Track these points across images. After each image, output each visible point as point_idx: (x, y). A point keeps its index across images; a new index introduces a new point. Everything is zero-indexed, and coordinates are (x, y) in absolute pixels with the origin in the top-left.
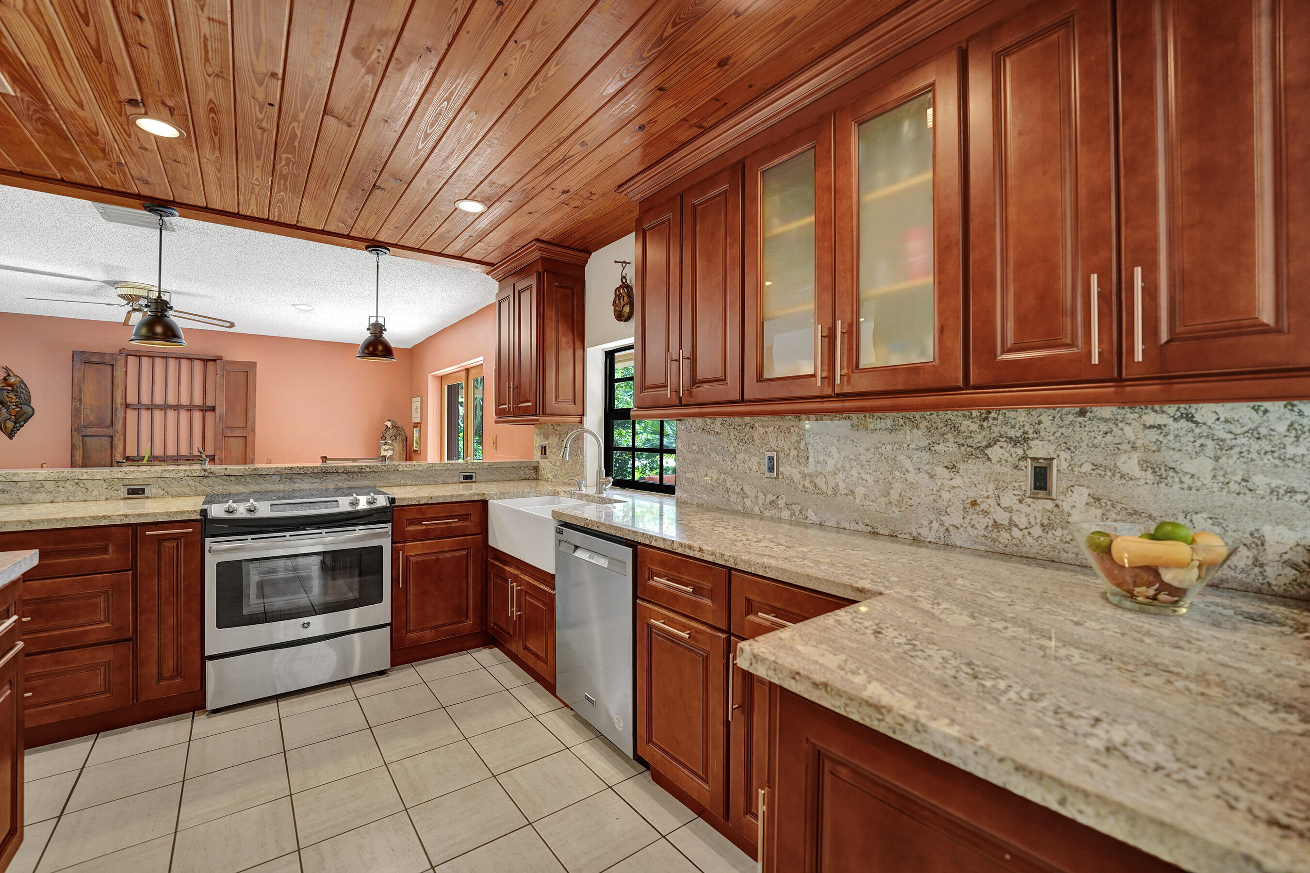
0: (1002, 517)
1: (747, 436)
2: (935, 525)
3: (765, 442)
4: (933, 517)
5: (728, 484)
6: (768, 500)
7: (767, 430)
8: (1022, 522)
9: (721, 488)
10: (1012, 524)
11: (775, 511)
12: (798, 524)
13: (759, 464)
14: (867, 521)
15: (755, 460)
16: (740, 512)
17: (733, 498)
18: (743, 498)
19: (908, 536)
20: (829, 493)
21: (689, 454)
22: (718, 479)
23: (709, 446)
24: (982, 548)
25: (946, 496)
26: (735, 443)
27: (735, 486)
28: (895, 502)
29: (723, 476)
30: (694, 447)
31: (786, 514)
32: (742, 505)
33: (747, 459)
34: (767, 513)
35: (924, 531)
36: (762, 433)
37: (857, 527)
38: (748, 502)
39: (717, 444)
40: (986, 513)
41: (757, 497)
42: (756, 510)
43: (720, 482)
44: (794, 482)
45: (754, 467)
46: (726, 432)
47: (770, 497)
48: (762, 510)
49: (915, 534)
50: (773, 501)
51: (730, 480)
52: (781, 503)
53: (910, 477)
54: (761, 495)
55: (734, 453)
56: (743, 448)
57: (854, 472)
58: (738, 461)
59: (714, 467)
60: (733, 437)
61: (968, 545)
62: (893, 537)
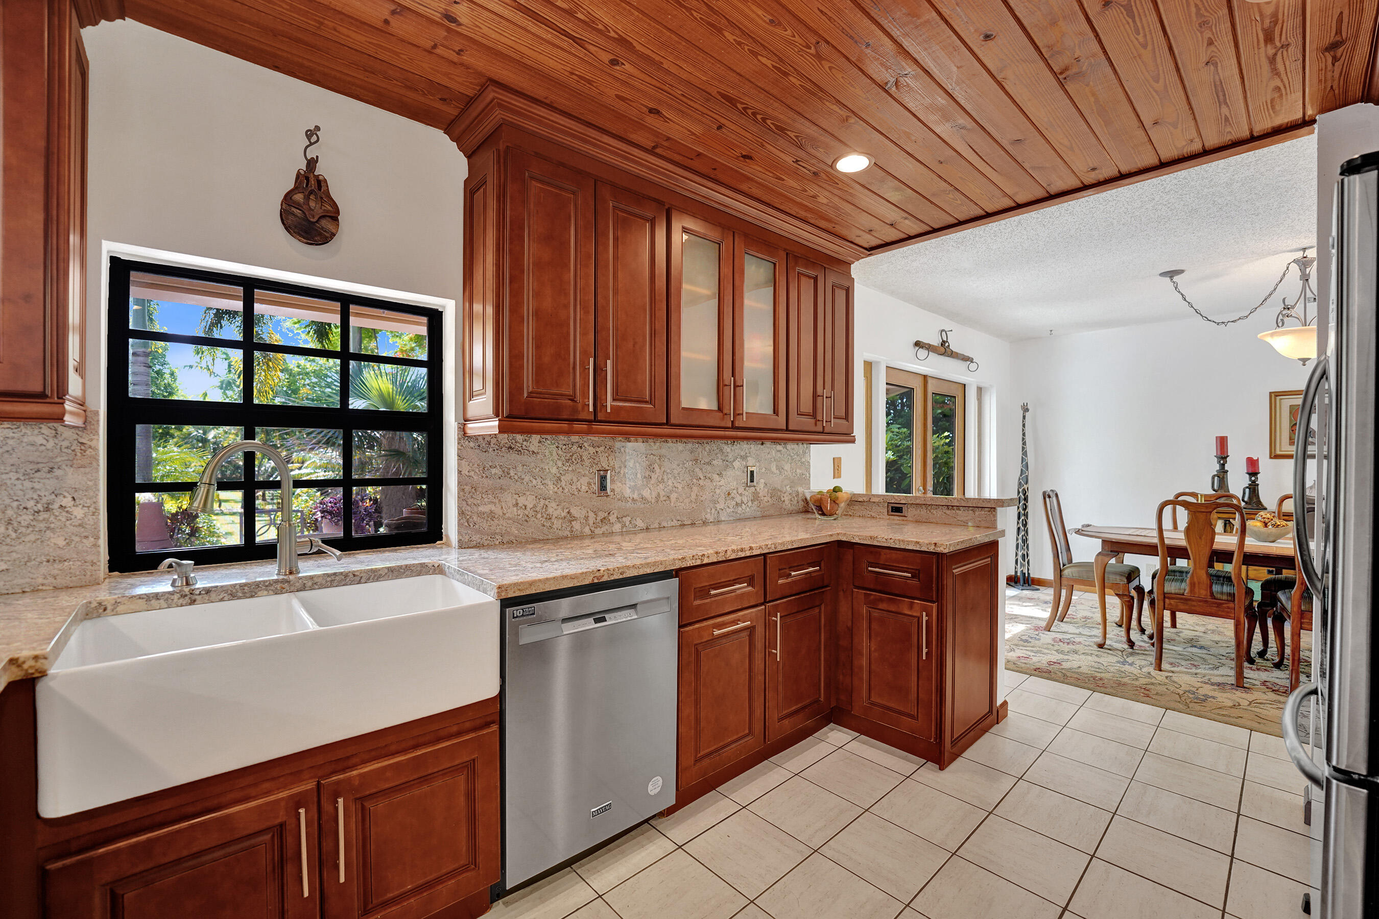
0: (738, 499)
1: (575, 456)
2: (713, 510)
3: (595, 461)
4: (712, 505)
5: (550, 510)
6: (599, 518)
7: (598, 449)
8: (745, 500)
9: (539, 516)
10: (742, 502)
11: (607, 527)
12: (628, 533)
13: (589, 484)
14: (678, 518)
15: (584, 481)
16: (566, 537)
17: (557, 524)
18: (570, 522)
19: (701, 522)
20: (653, 501)
21: (485, 480)
22: (535, 506)
23: (520, 468)
24: (732, 518)
25: (718, 491)
26: (560, 464)
27: (560, 510)
28: (694, 500)
29: (542, 502)
30: (493, 471)
31: (617, 527)
32: (569, 529)
33: (575, 480)
34: (598, 531)
35: (708, 516)
36: (591, 452)
37: (673, 524)
38: (577, 525)
39: (533, 464)
40: (733, 498)
41: (587, 518)
42: (587, 530)
43: (538, 509)
44: (624, 497)
45: (583, 487)
46: (547, 451)
47: (601, 515)
48: (593, 529)
49: (704, 519)
50: (605, 518)
51: (554, 505)
52: (613, 518)
53: (701, 482)
54: (591, 515)
55: (558, 475)
56: (570, 469)
57: (670, 483)
58: (563, 484)
59: (528, 493)
60: (555, 457)
61: (727, 519)
62: (693, 524)
